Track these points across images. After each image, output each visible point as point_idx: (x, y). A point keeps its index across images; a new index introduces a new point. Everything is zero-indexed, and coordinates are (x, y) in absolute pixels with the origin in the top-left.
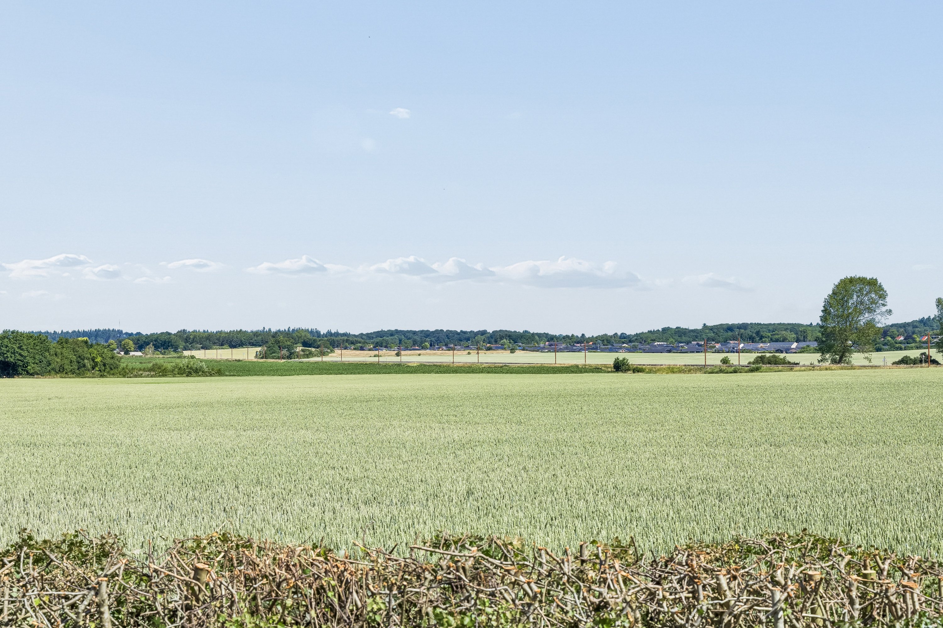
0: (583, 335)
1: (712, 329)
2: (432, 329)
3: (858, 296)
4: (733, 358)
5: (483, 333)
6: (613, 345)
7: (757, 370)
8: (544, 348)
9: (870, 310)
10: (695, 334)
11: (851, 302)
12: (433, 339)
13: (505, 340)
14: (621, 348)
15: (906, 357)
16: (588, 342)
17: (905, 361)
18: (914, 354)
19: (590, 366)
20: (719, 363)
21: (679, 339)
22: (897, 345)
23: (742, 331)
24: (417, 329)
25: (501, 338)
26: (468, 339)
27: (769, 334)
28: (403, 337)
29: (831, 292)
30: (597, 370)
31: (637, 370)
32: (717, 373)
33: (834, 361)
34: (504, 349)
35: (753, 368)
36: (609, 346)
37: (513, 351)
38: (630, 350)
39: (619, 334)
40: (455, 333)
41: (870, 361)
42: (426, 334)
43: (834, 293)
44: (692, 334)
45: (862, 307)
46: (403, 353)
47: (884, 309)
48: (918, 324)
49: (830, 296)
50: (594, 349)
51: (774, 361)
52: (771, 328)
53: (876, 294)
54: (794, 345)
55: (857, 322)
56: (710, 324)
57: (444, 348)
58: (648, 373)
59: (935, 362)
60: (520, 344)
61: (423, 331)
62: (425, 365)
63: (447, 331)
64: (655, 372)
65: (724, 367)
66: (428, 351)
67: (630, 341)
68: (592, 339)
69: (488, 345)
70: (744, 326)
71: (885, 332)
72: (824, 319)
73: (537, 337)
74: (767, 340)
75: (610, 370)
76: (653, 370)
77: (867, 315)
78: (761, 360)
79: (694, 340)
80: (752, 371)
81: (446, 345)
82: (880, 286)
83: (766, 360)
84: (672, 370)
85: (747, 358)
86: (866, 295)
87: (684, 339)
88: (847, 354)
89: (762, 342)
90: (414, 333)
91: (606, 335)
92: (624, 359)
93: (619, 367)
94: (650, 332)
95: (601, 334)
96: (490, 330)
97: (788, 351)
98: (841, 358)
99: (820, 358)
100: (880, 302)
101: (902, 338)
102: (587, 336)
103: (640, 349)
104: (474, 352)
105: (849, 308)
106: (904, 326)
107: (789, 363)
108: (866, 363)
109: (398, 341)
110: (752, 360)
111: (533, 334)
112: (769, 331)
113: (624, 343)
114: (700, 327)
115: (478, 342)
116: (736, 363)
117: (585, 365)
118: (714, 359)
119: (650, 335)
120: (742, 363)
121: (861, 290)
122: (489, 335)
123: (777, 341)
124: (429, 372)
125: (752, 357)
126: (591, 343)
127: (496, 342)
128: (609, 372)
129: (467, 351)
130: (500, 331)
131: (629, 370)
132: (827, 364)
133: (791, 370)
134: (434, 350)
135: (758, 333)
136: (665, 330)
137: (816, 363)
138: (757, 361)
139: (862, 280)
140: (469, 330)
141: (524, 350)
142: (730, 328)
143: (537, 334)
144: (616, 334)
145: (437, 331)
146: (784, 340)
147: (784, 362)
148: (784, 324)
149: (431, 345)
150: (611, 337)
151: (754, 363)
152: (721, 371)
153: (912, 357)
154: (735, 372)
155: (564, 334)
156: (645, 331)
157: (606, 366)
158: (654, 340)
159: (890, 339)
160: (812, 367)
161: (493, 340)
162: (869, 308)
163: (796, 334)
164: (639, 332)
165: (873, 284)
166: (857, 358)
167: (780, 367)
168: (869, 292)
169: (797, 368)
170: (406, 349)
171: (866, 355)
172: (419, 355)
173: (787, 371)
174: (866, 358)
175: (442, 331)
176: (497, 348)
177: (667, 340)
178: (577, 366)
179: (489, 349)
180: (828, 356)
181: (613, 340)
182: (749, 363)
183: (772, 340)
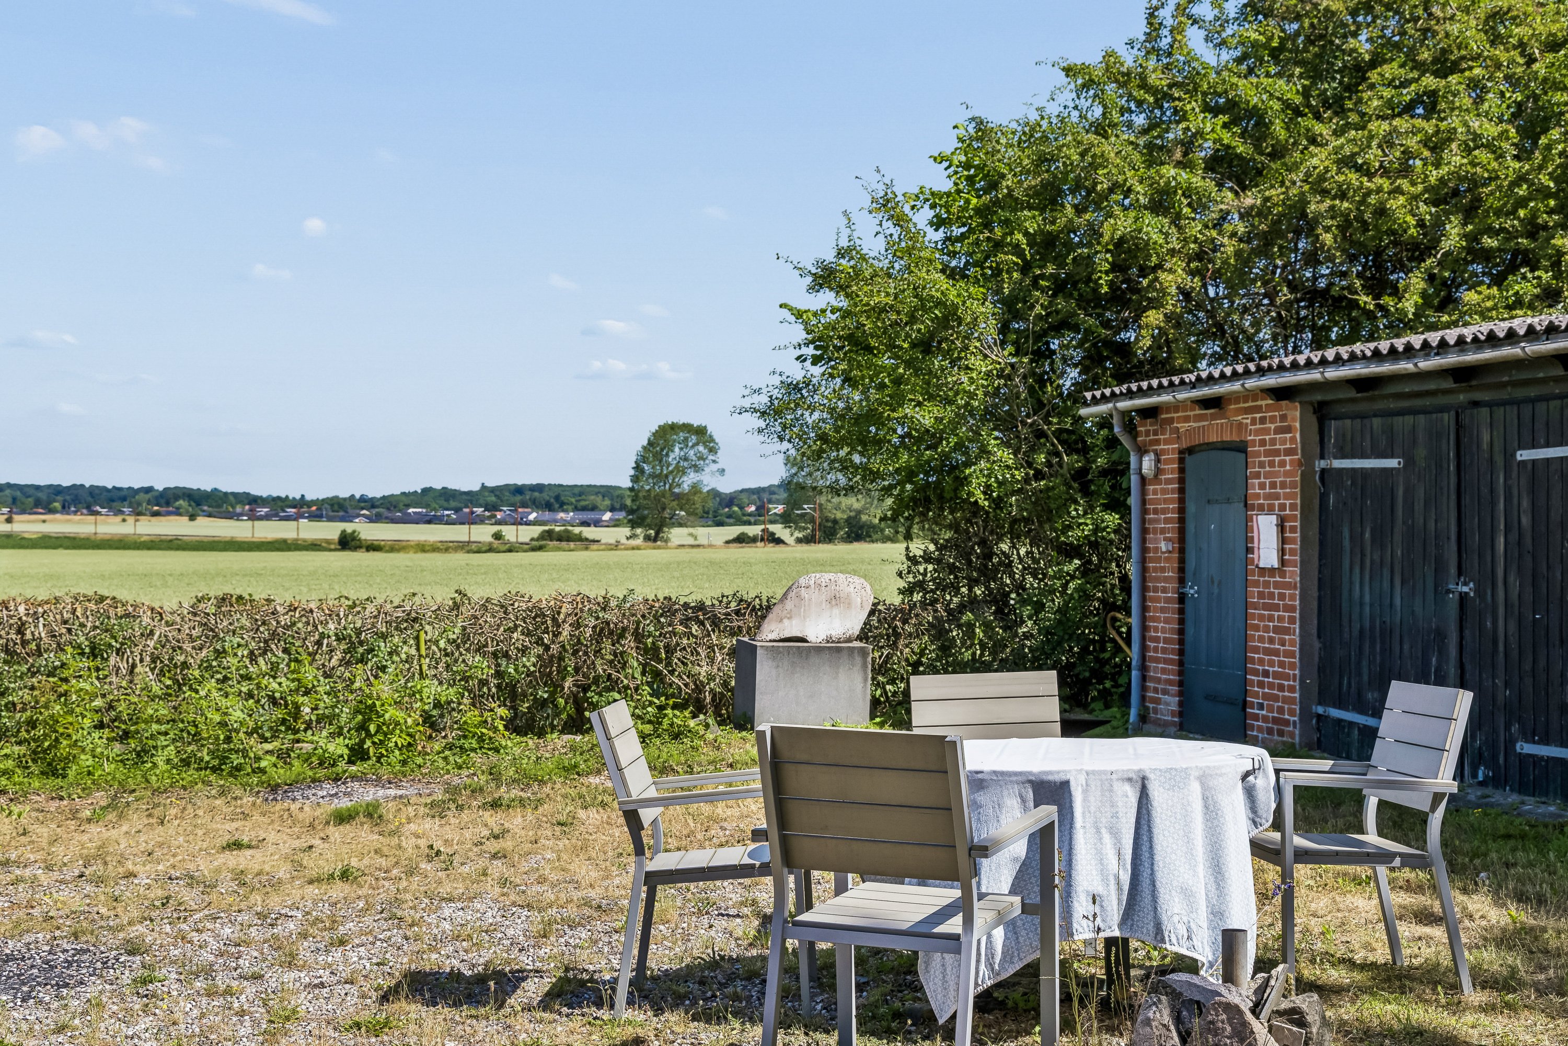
0: (303, 496)
1: (493, 490)
2: (66, 483)
3: (681, 449)
4: (509, 531)
5: (149, 490)
6: (346, 512)
7: (540, 548)
8: (242, 514)
9: (697, 469)
10: (470, 498)
11: (672, 456)
12: (68, 498)
13: (181, 502)
14: (358, 516)
15: (743, 534)
16: (309, 507)
17: (741, 540)
18: (754, 530)
19: (305, 541)
20: (490, 539)
21: (445, 504)
22: (745, 518)
23: (536, 494)
24: (42, 482)
25: (177, 498)
26: (124, 499)
27: (573, 500)
28: (18, 493)
29: (645, 443)
30: (315, 546)
31: (373, 547)
32: (486, 552)
33: (647, 538)
34: (180, 514)
35: (536, 546)
36: (341, 513)
37: (192, 517)
38: (371, 520)
39: (358, 496)
40: (105, 489)
41: (696, 538)
42: (57, 490)
43: (650, 443)
44: (464, 497)
45: (686, 464)
46: (16, 517)
47: (714, 467)
48: (776, 490)
49: (644, 448)
50: (316, 517)
51: (566, 537)
52: (576, 491)
53: (706, 447)
54: (607, 516)
55: (679, 485)
56: (491, 483)
57: (85, 511)
58: (387, 551)
59: (779, 541)
60: (205, 508)
61: (51, 486)
62: (50, 537)
63: (91, 486)
64: (398, 550)
65: (496, 543)
66: (58, 516)
67: (373, 506)
68: (313, 503)
69: (156, 508)
70: (539, 488)
71: (730, 500)
72: (635, 479)
73: (231, 498)
74: (570, 507)
75: (333, 547)
76: (395, 547)
77: (692, 475)
78: (549, 535)
79: (467, 507)
80: (534, 549)
81: (88, 507)
82: (711, 436)
83: (555, 536)
84: (422, 548)
85: (527, 533)
86: (693, 446)
87: (453, 504)
88: (666, 529)
89: (563, 511)
90: (38, 488)
91: (337, 497)
92: (354, 532)
93: (347, 543)
94: (404, 494)
95: (330, 495)
96: (160, 487)
97: (597, 523)
98: (657, 534)
99: (629, 534)
100: (711, 457)
101: (753, 508)
102: (309, 497)
103: (387, 518)
104: (131, 520)
105: (669, 465)
106: (758, 491)
107: (587, 539)
108: (691, 541)
109: (10, 500)
110: (536, 536)
111: (226, 494)
112: (574, 495)
113: (363, 509)
114: (476, 487)
115: (139, 504)
116: (513, 539)
117: (297, 540)
118: (483, 533)
119: (404, 498)
120: (521, 540)
121: (686, 440)
122: (157, 494)
123: (584, 509)
124: (55, 547)
125: (537, 531)
126: (314, 508)
127: (168, 504)
128: (331, 550)
129: (120, 518)
130: (176, 488)
131: (360, 547)
132: (639, 542)
133: (587, 549)
134: (68, 514)
135: (557, 498)
136: (426, 491)
137: (624, 541)
138: (542, 536)
139: (687, 427)
140: (126, 485)
141: (210, 516)
142: (518, 490)
143: (233, 494)
144: (353, 496)
145: (74, 486)
146: (594, 508)
147: (580, 538)
148: (595, 486)
149: (64, 507)
150: (345, 499)
151: (538, 539)
152: (490, 549)
153: (751, 535)
154: (510, 551)
155: (275, 495)
156: (397, 492)
157: (328, 542)
158: (408, 506)
159: (736, 509)
160: (616, 546)
161: (162, 501)
162: (695, 466)
163: (612, 499)
164: (387, 493)
165: (701, 431)
166: (677, 535)
167: (572, 545)
168: (697, 444)
169: (595, 547)
170: (23, 512)
171: (691, 530)
172: (44, 521)
173: (581, 550)
174: (691, 535)
175: (82, 486)
176: (169, 514)
177: (427, 506)
178: (285, 541)
179: (156, 514)
180: (639, 531)
181: (347, 504)
182: (532, 539)
183: (576, 509)
